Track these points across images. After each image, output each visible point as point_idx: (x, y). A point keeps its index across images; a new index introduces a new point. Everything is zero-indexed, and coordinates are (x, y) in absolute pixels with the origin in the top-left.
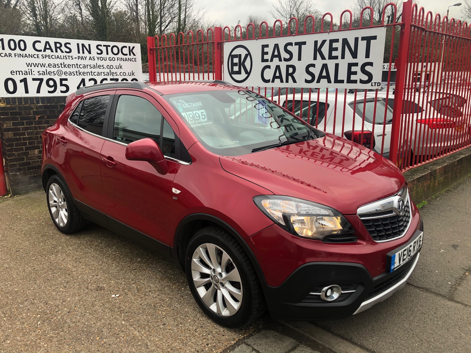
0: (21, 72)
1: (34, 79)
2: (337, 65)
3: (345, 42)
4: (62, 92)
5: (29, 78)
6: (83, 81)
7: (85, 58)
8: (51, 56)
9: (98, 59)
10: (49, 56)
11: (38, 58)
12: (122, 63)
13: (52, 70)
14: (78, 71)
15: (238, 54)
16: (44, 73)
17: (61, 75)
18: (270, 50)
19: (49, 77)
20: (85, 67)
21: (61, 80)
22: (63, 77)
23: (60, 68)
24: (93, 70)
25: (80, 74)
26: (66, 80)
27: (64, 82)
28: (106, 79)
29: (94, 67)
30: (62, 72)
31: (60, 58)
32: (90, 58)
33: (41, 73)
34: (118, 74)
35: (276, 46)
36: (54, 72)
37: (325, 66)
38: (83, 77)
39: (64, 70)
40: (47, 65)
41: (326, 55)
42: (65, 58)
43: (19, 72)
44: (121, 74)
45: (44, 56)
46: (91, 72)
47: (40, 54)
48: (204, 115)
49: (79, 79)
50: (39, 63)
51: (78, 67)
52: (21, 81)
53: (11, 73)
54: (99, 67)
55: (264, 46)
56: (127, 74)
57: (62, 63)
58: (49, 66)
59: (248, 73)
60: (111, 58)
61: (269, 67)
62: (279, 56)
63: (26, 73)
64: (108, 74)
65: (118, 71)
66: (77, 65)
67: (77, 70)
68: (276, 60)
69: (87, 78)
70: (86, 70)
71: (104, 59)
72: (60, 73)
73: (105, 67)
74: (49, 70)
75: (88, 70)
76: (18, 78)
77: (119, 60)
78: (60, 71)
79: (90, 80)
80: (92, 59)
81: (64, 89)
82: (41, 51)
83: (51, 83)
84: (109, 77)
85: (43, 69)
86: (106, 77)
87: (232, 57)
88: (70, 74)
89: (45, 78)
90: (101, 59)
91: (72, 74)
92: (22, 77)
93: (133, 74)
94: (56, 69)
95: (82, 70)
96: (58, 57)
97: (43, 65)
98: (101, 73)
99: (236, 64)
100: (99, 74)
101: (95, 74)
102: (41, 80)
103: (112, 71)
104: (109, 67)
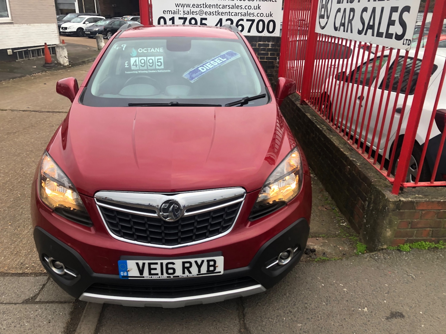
0: (170, 12)
1: (180, 18)
5: (176, 17)
6: (221, 21)
12: (261, 3)
13: (195, 9)
14: (217, 11)
16: (188, 13)
17: (202, 15)
19: (192, 16)
20: (224, 7)
21: (202, 19)
22: (204, 16)
23: (202, 9)
24: (231, 11)
25: (218, 14)
26: (206, 19)
27: (204, 22)
28: (243, 20)
29: (233, 7)
30: (203, 12)
33: (186, 12)
34: (255, 14)
36: (196, 12)
38: (221, 17)
39: (205, 10)
40: (191, 6)
43: (169, 11)
44: (259, 15)
46: (229, 12)
49: (217, 19)
50: (185, 4)
51: (218, 7)
52: (170, 20)
53: (163, 12)
54: (237, 7)
56: (265, 15)
57: (204, 4)
58: (193, 6)
63: (175, 13)
64: (245, 15)
65: (256, 12)
66: (217, 5)
67: (216, 10)
69: (224, 18)
70: (224, 10)
72: (201, 13)
73: (243, 7)
74: (193, 9)
75: (227, 10)
76: (168, 17)
77: (258, 1)
79: (227, 20)
83: (193, 22)
84: (245, 18)
85: (188, 9)
86: (242, 17)
88: (210, 14)
89: (189, 17)
91: (212, 14)
92: (171, 16)
93: (271, 15)
94: (198, 10)
95: (221, 10)
97: (188, 6)
98: (238, 13)
100: (236, 14)
101: (233, 14)
102: (185, 19)
103: (250, 11)
104: (247, 7)
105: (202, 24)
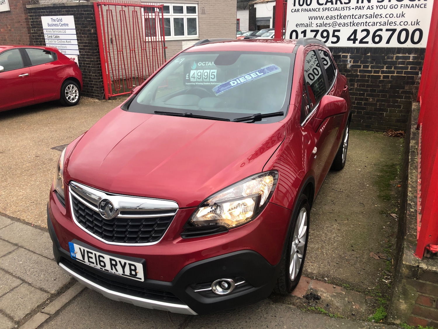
0: (303, 25)
1: (312, 31)
4: (332, 42)
5: (308, 30)
6: (355, 32)
7: (363, 8)
8: (330, 9)
9: (377, 7)
10: (329, 9)
11: (319, 11)
12: (406, 11)
13: (328, 21)
14: (352, 22)
16: (321, 25)
17: (335, 26)
19: (324, 28)
20: (361, 17)
21: (334, 31)
22: (337, 28)
23: (336, 20)
24: (368, 20)
25: (353, 24)
26: (339, 31)
27: (336, 34)
28: (381, 30)
29: (371, 16)
31: (338, 10)
32: (368, 8)
33: (318, 25)
34: (398, 23)
36: (329, 24)
38: (356, 28)
39: (339, 21)
40: (325, 18)
42: (342, 9)
43: (302, 24)
44: (402, 24)
45: (324, 9)
46: (366, 22)
47: (321, 7)
49: (351, 30)
50: (319, 16)
51: (354, 17)
52: (302, 33)
53: (296, 25)
54: (376, 16)
56: (410, 23)
60: (393, 6)
63: (307, 25)
64: (384, 24)
65: (398, 20)
66: (353, 15)
67: (352, 20)
69: (359, 29)
70: (360, 21)
71: (384, 7)
72: (334, 24)
73: (384, 16)
74: (326, 21)
75: (364, 20)
76: (300, 30)
78: (335, 22)
79: (362, 31)
80: (371, 8)
81: (335, 39)
82: (322, 4)
83: (325, 34)
84: (384, 28)
85: (321, 21)
86: (381, 27)
88: (344, 25)
89: (321, 29)
90: (381, 7)
91: (346, 25)
92: (303, 29)
93: (417, 23)
94: (331, 21)
95: (356, 21)
96: (336, 9)
97: (322, 18)
98: (377, 23)
100: (374, 24)
101: (370, 24)
102: (317, 31)
103: (391, 20)
104: (388, 16)
105: (334, 36)
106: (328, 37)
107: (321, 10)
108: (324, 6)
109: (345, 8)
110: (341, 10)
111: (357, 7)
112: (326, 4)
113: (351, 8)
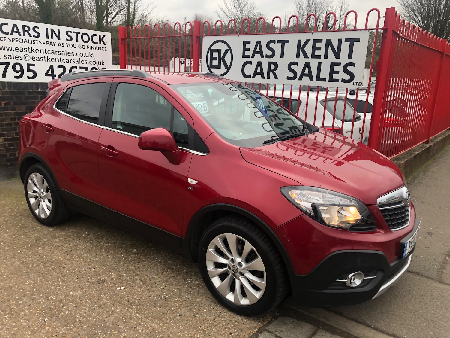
2: (320, 65)
3: (329, 42)
4: (29, 78)
6: (52, 67)
7: (55, 44)
8: (18, 40)
9: (68, 45)
10: (17, 39)
11: (4, 41)
12: (92, 51)
13: (19, 54)
14: (46, 57)
15: (218, 49)
16: (10, 57)
17: (28, 60)
18: (252, 46)
19: (15, 61)
20: (54, 53)
21: (29, 65)
22: (31, 62)
23: (28, 53)
24: (63, 57)
25: (48, 60)
26: (34, 65)
27: (31, 68)
28: (76, 67)
29: (64, 54)
30: (29, 57)
31: (28, 42)
32: (59, 45)
33: (7, 57)
34: (88, 62)
35: (259, 43)
36: (21, 57)
37: (308, 65)
38: (52, 63)
39: (32, 55)
40: (14, 49)
41: (309, 54)
42: (33, 42)
44: (91, 63)
45: (11, 39)
46: (60, 59)
47: (7, 36)
48: (205, 106)
49: (48, 65)
50: (6, 46)
51: (47, 52)
54: (69, 54)
55: (245, 43)
56: (97, 63)
57: (30, 48)
58: (16, 49)
59: (228, 68)
60: (81, 46)
61: (250, 63)
62: (261, 53)
64: (78, 62)
65: (89, 59)
66: (45, 50)
67: (45, 55)
68: (258, 56)
69: (56, 65)
70: (55, 56)
71: (73, 46)
72: (27, 58)
73: (75, 54)
74: (16, 54)
75: (57, 56)
77: (89, 48)
78: (28, 56)
79: (59, 67)
80: (62, 45)
81: (31, 74)
82: (8, 34)
83: (18, 68)
84: (78, 66)
85: (10, 53)
86: (75, 65)
87: (211, 51)
88: (38, 59)
89: (12, 62)
90: (71, 46)
91: (40, 60)
93: (103, 63)
94: (23, 54)
95: (50, 56)
96: (26, 41)
97: (9, 49)
98: (70, 60)
99: (215, 59)
100: (68, 61)
101: (64, 61)
102: (7, 64)
103: (82, 59)
104: (78, 55)
105: (29, 70)
106: (22, 70)
107: (7, 39)
108: (9, 36)
109: (36, 42)
110: (31, 43)
111: (48, 43)
112: (12, 34)
113: (42, 42)
